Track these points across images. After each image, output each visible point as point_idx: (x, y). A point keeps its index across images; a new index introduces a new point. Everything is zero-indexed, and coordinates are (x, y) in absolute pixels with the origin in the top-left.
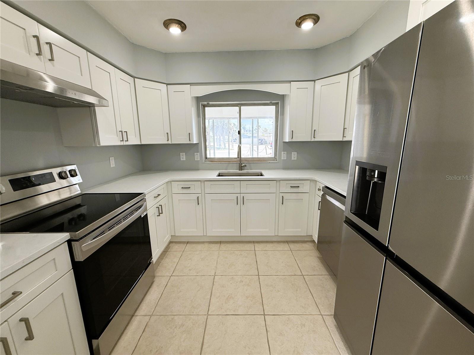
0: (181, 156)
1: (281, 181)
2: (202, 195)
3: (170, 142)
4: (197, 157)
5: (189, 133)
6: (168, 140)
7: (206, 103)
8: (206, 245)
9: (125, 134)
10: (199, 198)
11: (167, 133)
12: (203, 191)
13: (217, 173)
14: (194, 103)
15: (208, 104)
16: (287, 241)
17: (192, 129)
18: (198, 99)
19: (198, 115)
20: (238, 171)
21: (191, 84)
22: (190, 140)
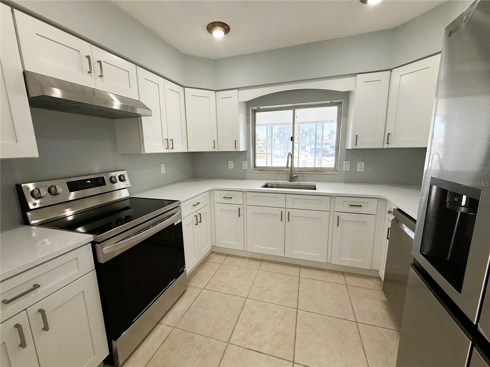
0: (229, 165)
1: (336, 197)
2: (243, 206)
3: (216, 150)
4: (245, 166)
5: (235, 141)
6: (214, 148)
7: (256, 108)
8: (247, 261)
9: (170, 142)
10: (240, 209)
11: (214, 141)
12: (245, 203)
13: (264, 183)
14: (243, 109)
15: (259, 108)
16: (343, 272)
17: (238, 136)
18: (248, 104)
19: (248, 122)
20: (288, 182)
21: (238, 89)
22: (236, 148)
